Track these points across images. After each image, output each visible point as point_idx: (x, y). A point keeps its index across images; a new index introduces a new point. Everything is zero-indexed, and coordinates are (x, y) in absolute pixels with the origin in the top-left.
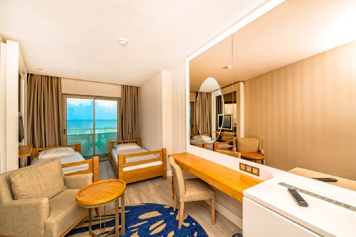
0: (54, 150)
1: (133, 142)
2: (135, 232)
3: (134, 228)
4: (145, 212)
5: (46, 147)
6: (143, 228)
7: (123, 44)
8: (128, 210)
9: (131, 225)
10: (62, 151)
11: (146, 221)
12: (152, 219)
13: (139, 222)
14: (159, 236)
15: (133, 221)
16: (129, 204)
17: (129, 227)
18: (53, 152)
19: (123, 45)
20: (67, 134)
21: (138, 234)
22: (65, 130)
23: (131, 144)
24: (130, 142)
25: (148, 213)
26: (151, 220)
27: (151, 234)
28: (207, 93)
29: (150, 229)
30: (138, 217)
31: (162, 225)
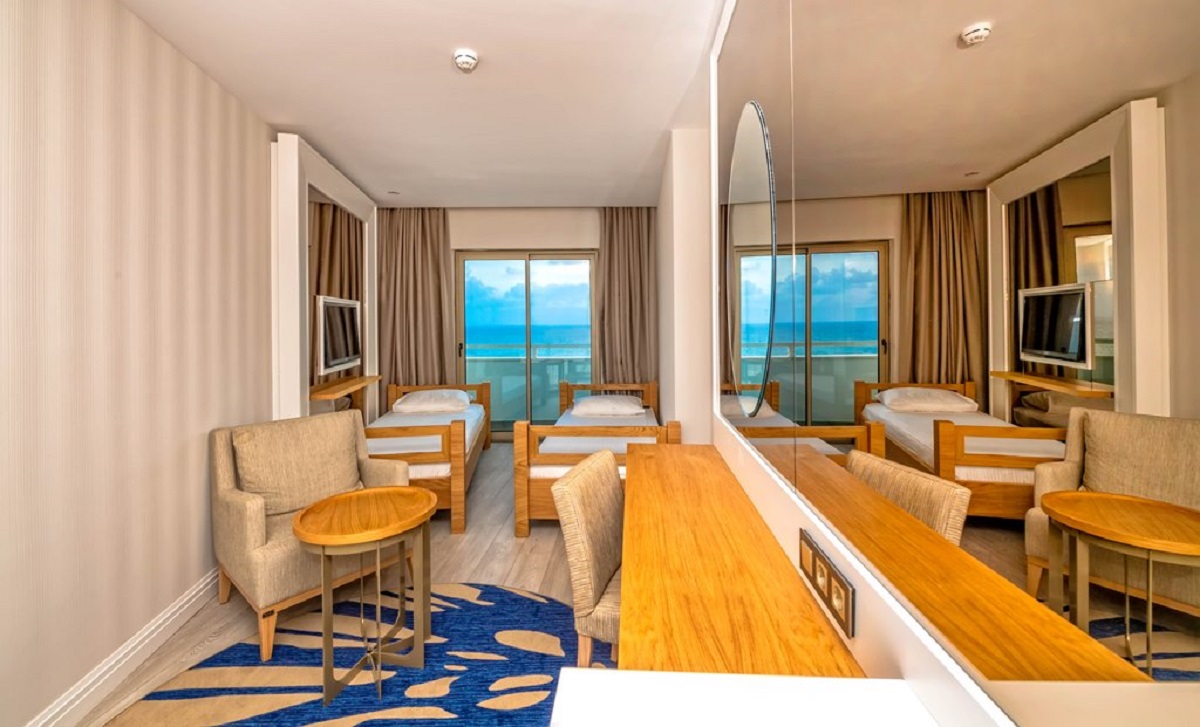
0: (426, 393)
1: (633, 393)
2: (451, 674)
3: (460, 661)
4: (525, 626)
5: (417, 384)
6: (479, 674)
7: (465, 66)
8: (491, 601)
9: (461, 647)
10: (442, 399)
11: (503, 655)
12: (525, 657)
13: (487, 650)
14: (496, 721)
15: (474, 638)
16: (510, 586)
17: (450, 650)
18: (421, 398)
19: (466, 71)
20: (467, 358)
21: (453, 685)
22: (461, 345)
23: (624, 397)
24: (621, 392)
25: (530, 632)
26: (520, 658)
27: (483, 704)
28: (963, 194)
29: (493, 688)
30: (495, 632)
31: (535, 692)
